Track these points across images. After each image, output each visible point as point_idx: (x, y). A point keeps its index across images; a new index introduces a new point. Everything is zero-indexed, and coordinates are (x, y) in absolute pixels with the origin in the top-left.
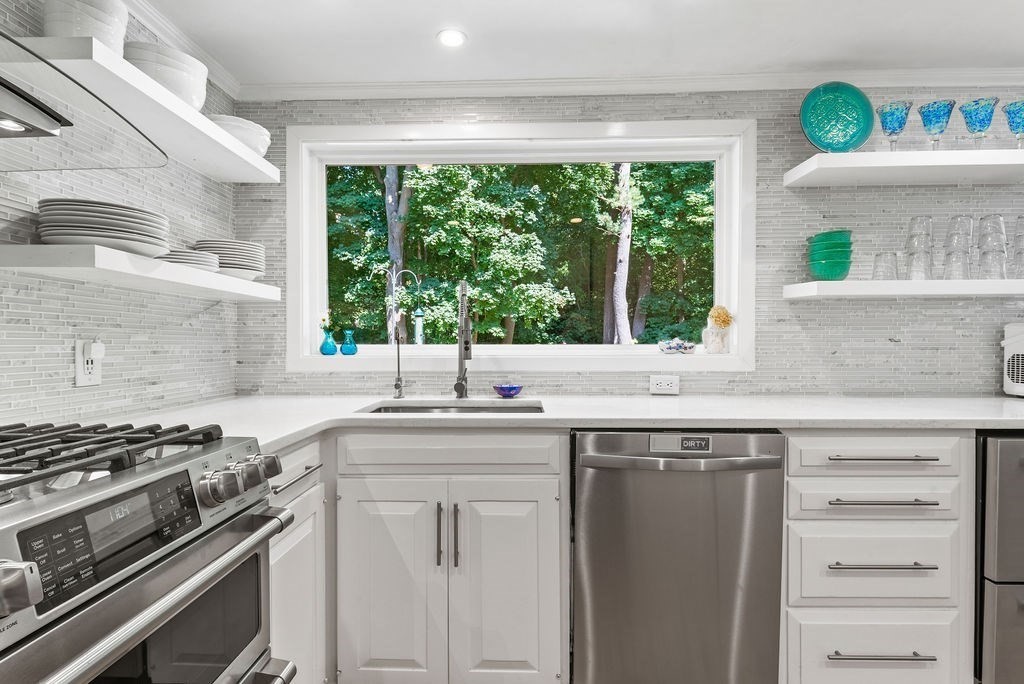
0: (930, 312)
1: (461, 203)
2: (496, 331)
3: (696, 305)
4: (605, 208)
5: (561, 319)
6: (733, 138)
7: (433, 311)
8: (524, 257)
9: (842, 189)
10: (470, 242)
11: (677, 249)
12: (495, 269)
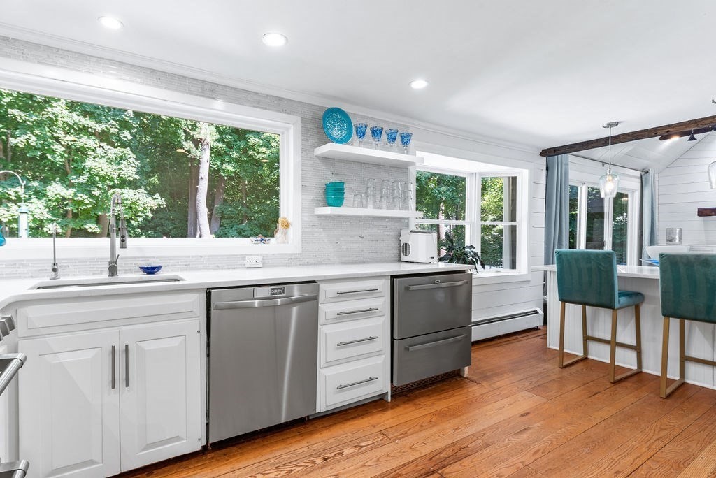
0: (376, 223)
1: (54, 113)
2: (91, 227)
3: (255, 212)
4: (188, 137)
5: (152, 218)
6: (291, 125)
7: (20, 207)
8: (120, 167)
9: (340, 160)
10: (63, 149)
11: (242, 174)
12: (91, 174)
